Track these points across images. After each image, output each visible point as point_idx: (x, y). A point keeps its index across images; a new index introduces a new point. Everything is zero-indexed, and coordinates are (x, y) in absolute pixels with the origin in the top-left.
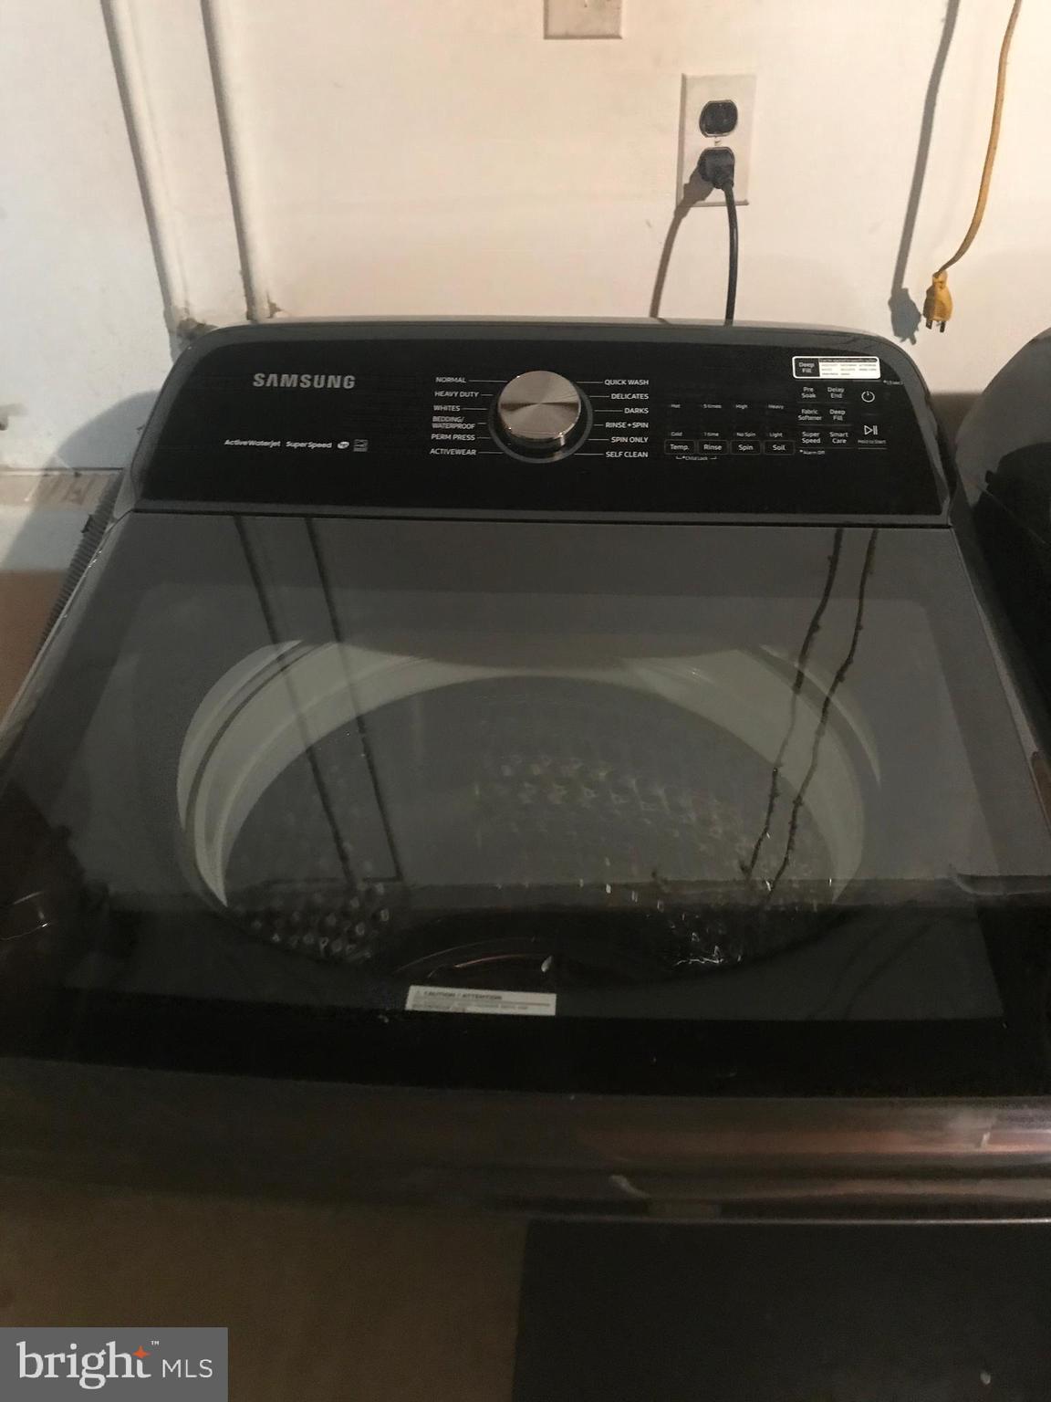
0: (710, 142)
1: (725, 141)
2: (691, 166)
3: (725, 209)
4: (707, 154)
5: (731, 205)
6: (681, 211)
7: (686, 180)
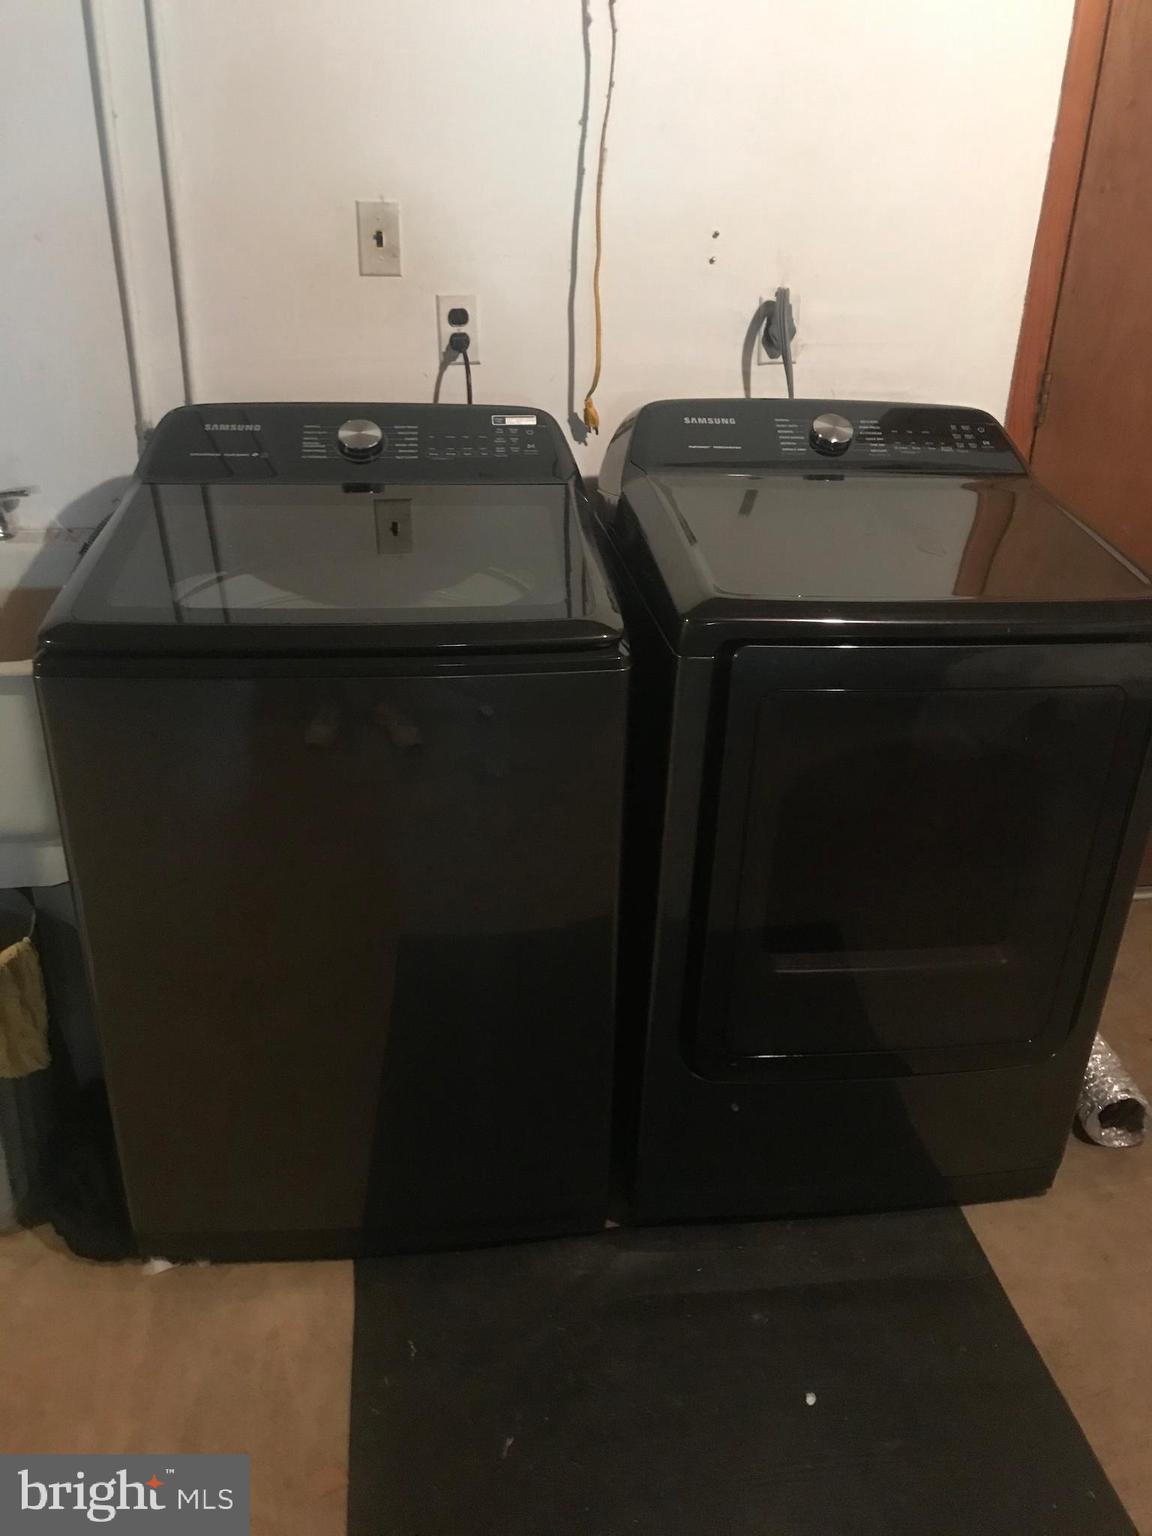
0: (455, 330)
1: (463, 329)
2: (446, 342)
3: (463, 367)
4: (454, 336)
5: (467, 363)
6: (443, 367)
7: (444, 350)
